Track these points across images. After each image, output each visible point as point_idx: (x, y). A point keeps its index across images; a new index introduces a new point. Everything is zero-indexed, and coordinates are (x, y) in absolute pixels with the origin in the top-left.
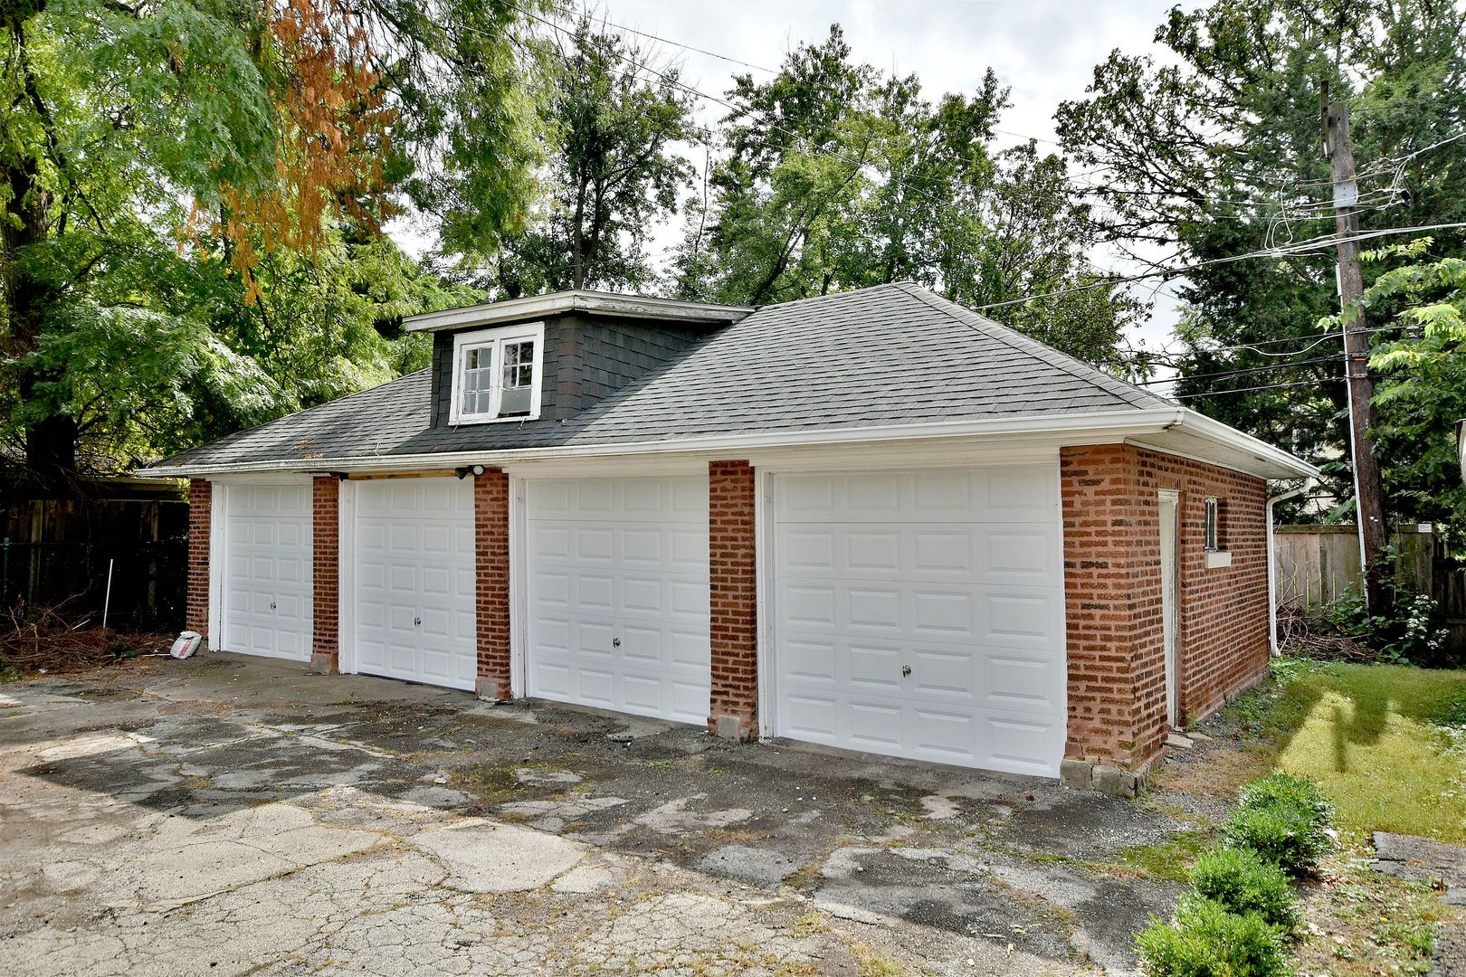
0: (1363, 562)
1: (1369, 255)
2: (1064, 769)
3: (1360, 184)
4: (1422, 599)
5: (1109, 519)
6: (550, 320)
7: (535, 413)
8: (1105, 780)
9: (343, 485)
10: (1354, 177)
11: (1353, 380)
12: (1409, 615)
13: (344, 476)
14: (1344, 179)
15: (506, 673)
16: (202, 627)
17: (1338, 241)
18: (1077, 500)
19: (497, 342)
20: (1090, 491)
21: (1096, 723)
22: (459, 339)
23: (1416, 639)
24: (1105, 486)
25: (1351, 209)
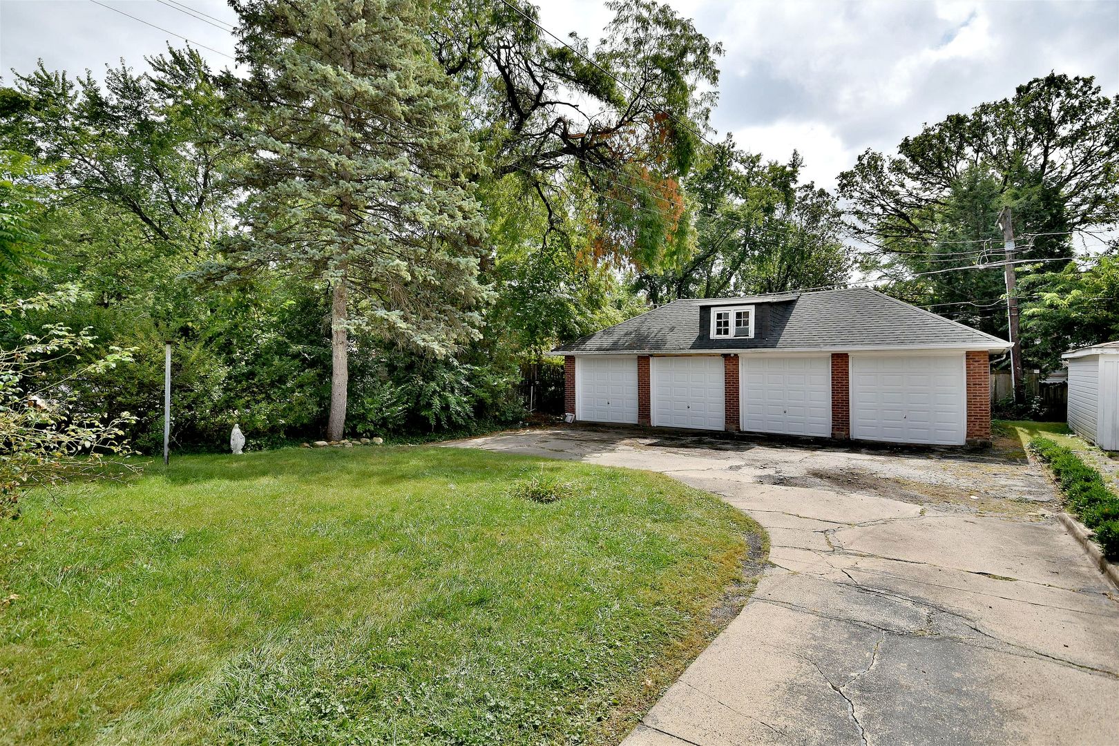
0: (1014, 384)
1: (1019, 269)
2: (967, 441)
3: (1015, 242)
4: (1038, 397)
5: (983, 371)
6: (757, 304)
7: (752, 335)
8: (981, 443)
9: (651, 359)
10: (1013, 239)
11: (1011, 316)
12: (1033, 403)
13: (651, 355)
14: (1009, 239)
15: (738, 423)
16: (573, 411)
17: (1005, 264)
18: (972, 366)
19: (732, 312)
20: (976, 364)
21: (978, 428)
22: (713, 309)
23: (1035, 412)
24: (982, 362)
25: (1012, 251)
